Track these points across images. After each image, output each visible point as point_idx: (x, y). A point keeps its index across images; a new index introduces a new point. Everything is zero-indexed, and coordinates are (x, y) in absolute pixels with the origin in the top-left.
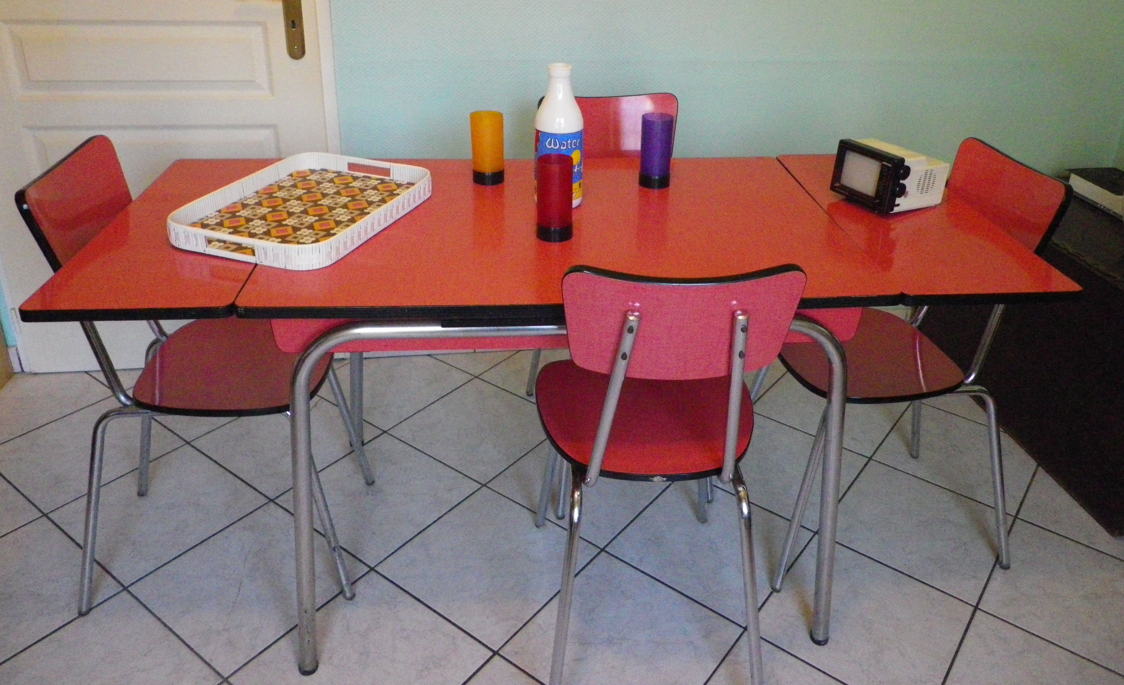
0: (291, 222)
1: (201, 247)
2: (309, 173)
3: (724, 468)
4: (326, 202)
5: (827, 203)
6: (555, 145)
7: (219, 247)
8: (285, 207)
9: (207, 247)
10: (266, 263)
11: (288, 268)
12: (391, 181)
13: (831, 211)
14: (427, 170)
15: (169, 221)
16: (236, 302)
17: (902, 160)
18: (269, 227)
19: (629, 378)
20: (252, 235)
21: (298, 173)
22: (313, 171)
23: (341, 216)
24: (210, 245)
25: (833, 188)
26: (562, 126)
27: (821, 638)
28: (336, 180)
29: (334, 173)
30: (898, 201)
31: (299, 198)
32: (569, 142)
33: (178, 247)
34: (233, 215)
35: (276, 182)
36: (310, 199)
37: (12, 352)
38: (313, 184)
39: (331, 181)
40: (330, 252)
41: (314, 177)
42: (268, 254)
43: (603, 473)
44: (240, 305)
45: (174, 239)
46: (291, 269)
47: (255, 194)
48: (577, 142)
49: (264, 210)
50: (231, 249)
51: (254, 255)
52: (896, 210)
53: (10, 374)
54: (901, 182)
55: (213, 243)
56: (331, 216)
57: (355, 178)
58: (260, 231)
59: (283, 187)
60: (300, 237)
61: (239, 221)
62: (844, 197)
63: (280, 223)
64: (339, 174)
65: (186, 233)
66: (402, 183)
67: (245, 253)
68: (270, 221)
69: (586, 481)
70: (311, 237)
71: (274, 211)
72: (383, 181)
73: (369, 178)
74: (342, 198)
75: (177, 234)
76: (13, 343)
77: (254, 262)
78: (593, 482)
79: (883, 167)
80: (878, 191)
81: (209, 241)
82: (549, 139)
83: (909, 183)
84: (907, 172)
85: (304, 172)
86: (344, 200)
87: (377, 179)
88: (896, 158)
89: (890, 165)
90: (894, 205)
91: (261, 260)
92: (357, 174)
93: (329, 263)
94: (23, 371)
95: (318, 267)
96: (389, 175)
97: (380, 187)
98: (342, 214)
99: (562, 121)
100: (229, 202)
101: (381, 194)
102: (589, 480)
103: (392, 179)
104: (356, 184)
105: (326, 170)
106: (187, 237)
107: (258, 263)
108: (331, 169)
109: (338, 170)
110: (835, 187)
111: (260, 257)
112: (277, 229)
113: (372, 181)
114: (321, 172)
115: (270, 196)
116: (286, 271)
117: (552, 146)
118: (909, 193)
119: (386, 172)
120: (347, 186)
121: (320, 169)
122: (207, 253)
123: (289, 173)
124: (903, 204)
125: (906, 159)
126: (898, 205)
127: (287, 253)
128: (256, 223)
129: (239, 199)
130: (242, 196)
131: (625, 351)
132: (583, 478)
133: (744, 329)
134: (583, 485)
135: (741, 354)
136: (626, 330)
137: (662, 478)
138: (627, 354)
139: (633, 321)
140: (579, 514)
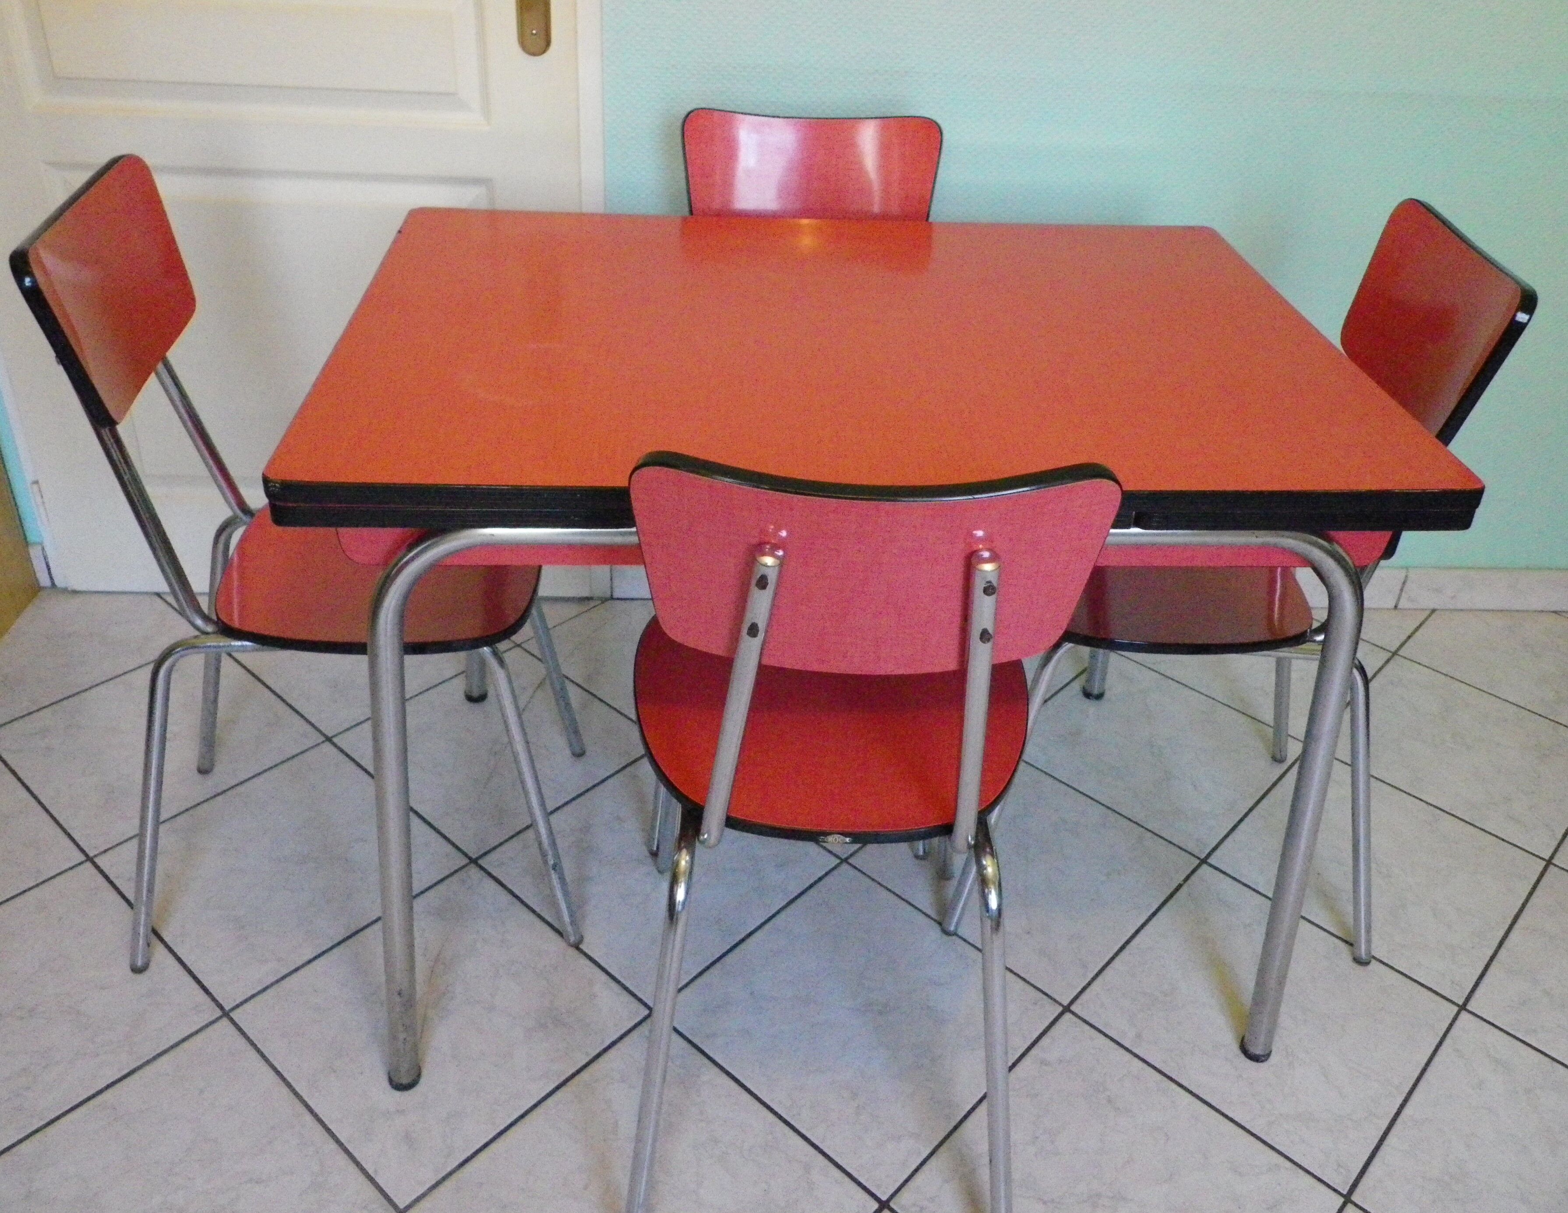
3: (956, 823)
19: (766, 666)
27: (1258, 1050)
37: (35, 553)
43: (731, 822)
53: (33, 590)
69: (702, 837)
76: (37, 540)
78: (713, 840)
94: (53, 584)
102: (706, 836)
131: (756, 621)
132: (697, 832)
133: (989, 590)
134: (697, 844)
135: (985, 636)
136: (754, 582)
137: (842, 837)
138: (759, 625)
139: (766, 566)
140: (687, 892)
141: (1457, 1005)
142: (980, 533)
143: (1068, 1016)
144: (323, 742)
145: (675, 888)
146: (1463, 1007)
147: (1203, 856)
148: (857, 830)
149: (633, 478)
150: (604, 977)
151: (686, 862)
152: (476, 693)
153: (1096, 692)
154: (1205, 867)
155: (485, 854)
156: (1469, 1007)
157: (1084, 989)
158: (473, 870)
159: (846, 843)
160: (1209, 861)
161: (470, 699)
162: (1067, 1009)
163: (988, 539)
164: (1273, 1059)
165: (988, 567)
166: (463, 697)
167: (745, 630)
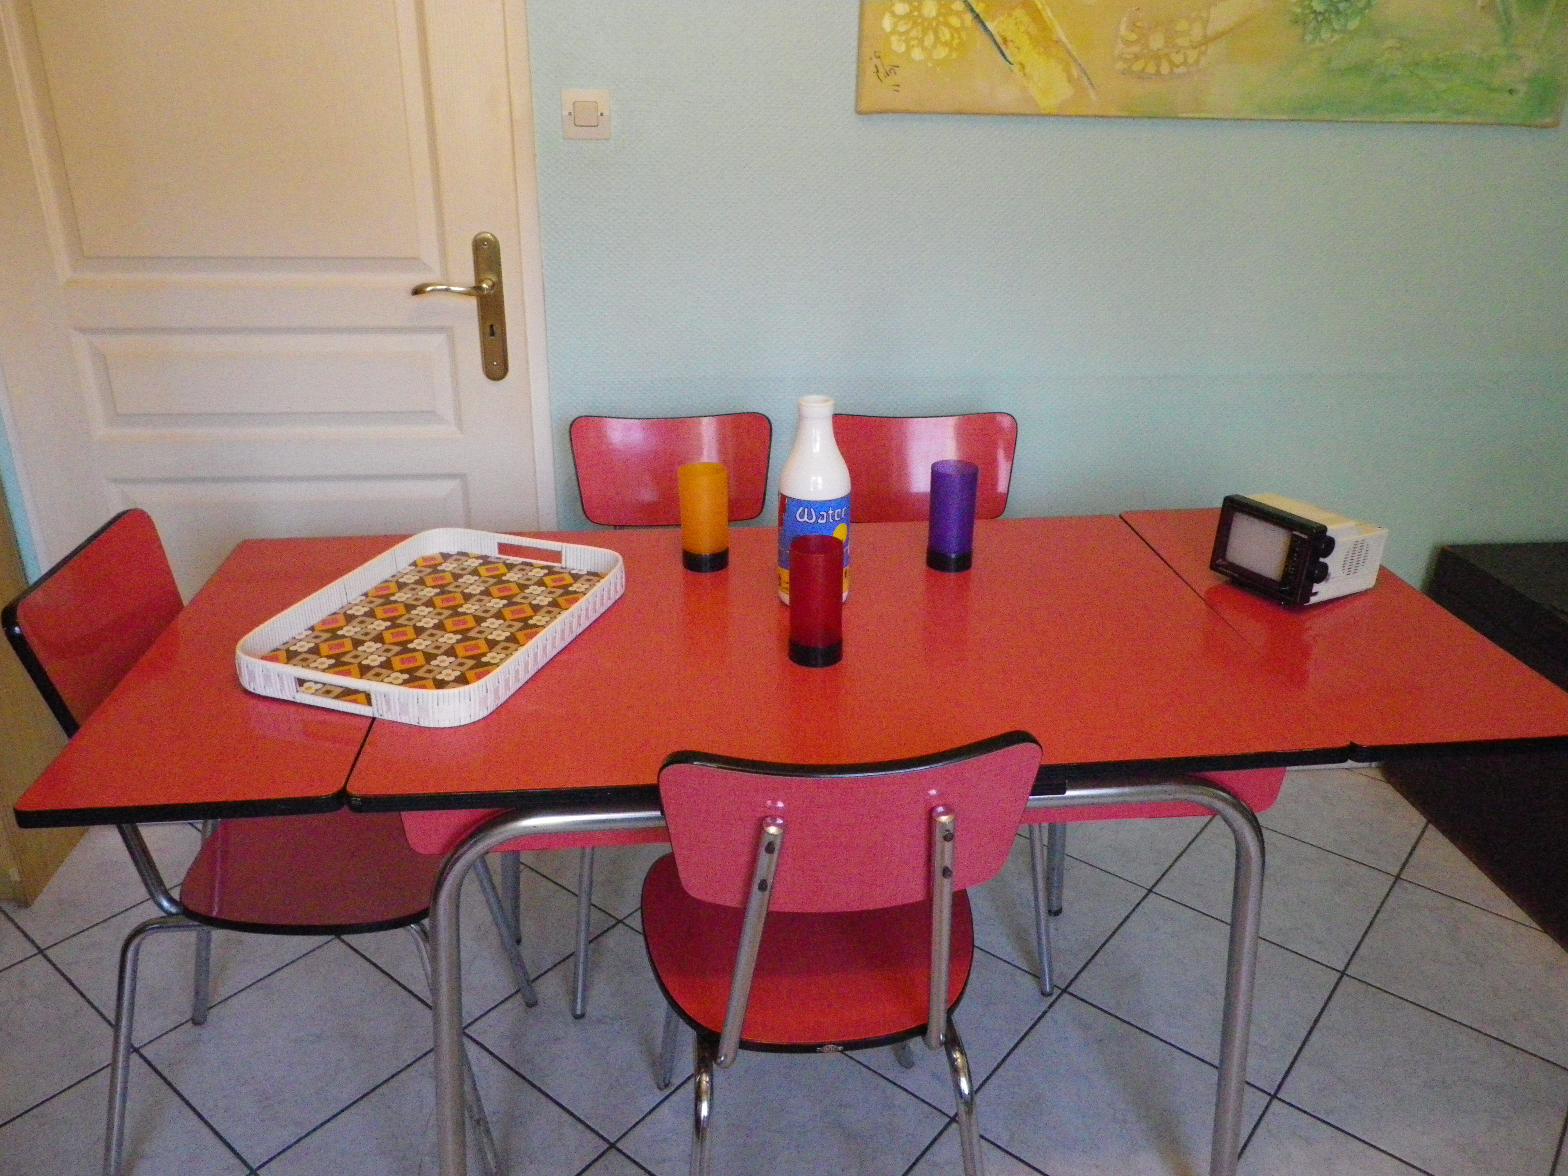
0: (421, 644)
1: (288, 693)
2: (440, 560)
3: (929, 1024)
4: (469, 608)
5: (1205, 589)
6: (810, 517)
7: (317, 690)
8: (409, 619)
9: (297, 691)
10: (388, 717)
11: (422, 724)
12: (562, 570)
13: (1211, 599)
14: (617, 554)
15: (239, 652)
16: (348, 788)
17: (1323, 529)
18: (389, 655)
19: (773, 913)
20: (364, 671)
21: (425, 559)
22: (446, 557)
23: (495, 633)
24: (303, 689)
25: (1214, 566)
26: (820, 487)
28: (482, 571)
29: (477, 558)
30: (1316, 587)
31: (429, 603)
32: (830, 512)
33: (253, 691)
34: (334, 634)
35: (393, 576)
36: (446, 605)
38: (449, 578)
39: (475, 572)
40: (486, 698)
41: (449, 566)
42: (392, 703)
44: (354, 793)
45: (247, 680)
46: (426, 725)
47: (364, 598)
48: (841, 512)
49: (380, 625)
50: (332, 695)
51: (369, 703)
52: (1313, 600)
54: (1322, 560)
55: (306, 685)
56: (480, 632)
57: (510, 567)
58: (375, 660)
59: (405, 584)
60: (437, 670)
61: (342, 645)
62: (1228, 579)
63: (404, 648)
64: (485, 560)
65: (265, 672)
66: (581, 573)
67: (355, 701)
68: (390, 644)
69: (719, 1060)
70: (453, 670)
71: (394, 626)
72: (551, 571)
73: (531, 565)
74: (494, 601)
75: (252, 674)
77: (371, 715)
78: (729, 1062)
79: (1294, 540)
80: (1286, 574)
81: (301, 682)
82: (801, 509)
83: (1333, 562)
84: (1329, 545)
85: (432, 558)
86: (497, 604)
87: (542, 568)
88: (1315, 526)
89: (1305, 536)
90: (1310, 593)
91: (381, 712)
92: (512, 559)
93: (484, 713)
95: (468, 721)
96: (560, 561)
97: (547, 580)
98: (497, 630)
99: (820, 480)
100: (324, 614)
101: (550, 593)
102: (722, 1059)
103: (564, 566)
104: (513, 576)
105: (466, 554)
106: (267, 677)
107: (377, 716)
108: (474, 552)
109: (483, 554)
110: (1218, 565)
111: (380, 708)
112: (402, 656)
113: (535, 570)
114: (458, 557)
115: (387, 600)
116: (420, 730)
117: (806, 519)
118: (1332, 575)
119: (556, 556)
120: (499, 579)
121: (456, 553)
122: (298, 701)
123: (411, 561)
124: (1323, 591)
125: (1329, 528)
126: (1316, 593)
127: (420, 703)
128: (369, 647)
129: (341, 606)
130: (345, 603)
131: (764, 878)
132: (715, 1055)
133: (948, 838)
134: (715, 1066)
135: (946, 872)
136: (762, 848)
137: (835, 1046)
138: (767, 882)
139: (771, 834)
140: (711, 1108)
141: (1269, 1094)
142: (933, 792)
145: (699, 1106)
148: (845, 1039)
149: (661, 775)
151: (707, 1082)
156: (1279, 1096)
159: (838, 1051)
163: (941, 794)
165: (944, 819)
167: (756, 887)
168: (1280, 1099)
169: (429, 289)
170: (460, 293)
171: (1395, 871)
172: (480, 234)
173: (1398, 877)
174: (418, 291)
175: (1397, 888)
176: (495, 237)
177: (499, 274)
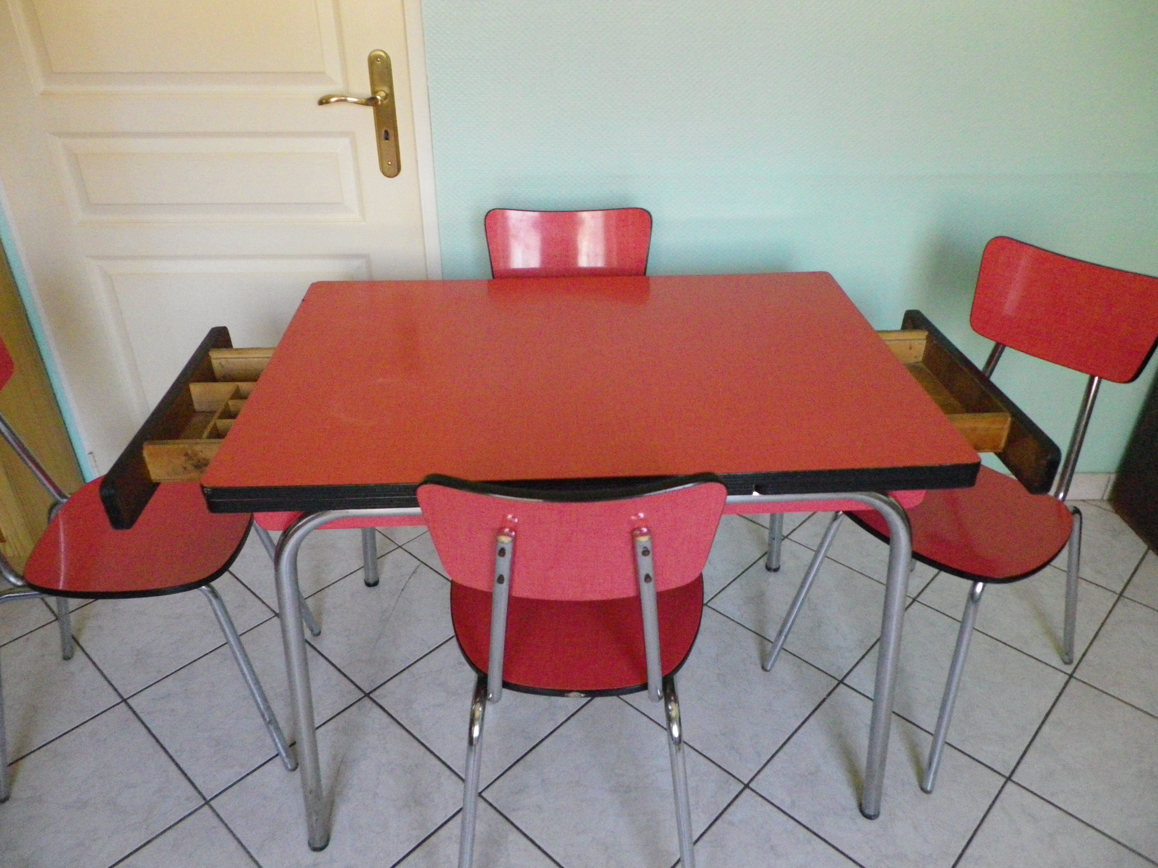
3: (649, 684)
19: (513, 598)
27: (871, 812)
43: (507, 686)
69: (489, 696)
78: (496, 698)
102: (491, 696)
131: (501, 573)
132: (486, 694)
133: (646, 552)
134: (486, 700)
135: (648, 578)
136: (497, 552)
137: (579, 694)
138: (504, 577)
139: (503, 543)
140: (481, 730)
141: (1005, 777)
143: (747, 791)
144: (273, 617)
145: (473, 728)
146: (1009, 779)
147: (840, 679)
148: (587, 688)
150: (448, 772)
151: (479, 711)
152: (371, 581)
153: (774, 566)
154: (841, 685)
155: (375, 690)
156: (1013, 779)
157: (759, 772)
158: (366, 700)
159: (582, 697)
160: (845, 681)
161: (368, 585)
162: (747, 786)
163: (645, 520)
164: (881, 817)
165: (645, 538)
166: (363, 583)
167: (496, 580)
168: (1014, 782)
169: (333, 100)
170: (355, 103)
171: (1119, 590)
172: (374, 51)
173: (1121, 594)
174: (323, 102)
175: (1120, 604)
176: (388, 57)
177: (391, 87)
